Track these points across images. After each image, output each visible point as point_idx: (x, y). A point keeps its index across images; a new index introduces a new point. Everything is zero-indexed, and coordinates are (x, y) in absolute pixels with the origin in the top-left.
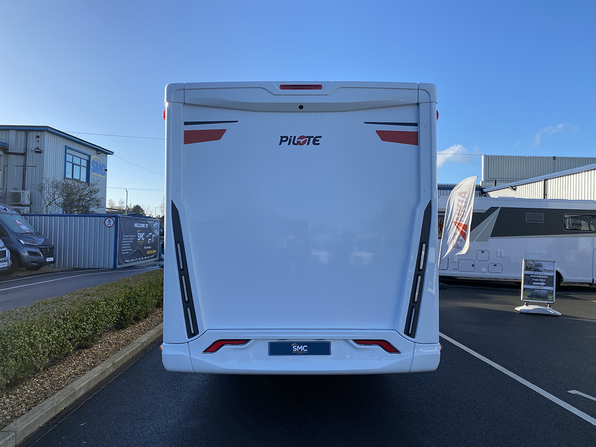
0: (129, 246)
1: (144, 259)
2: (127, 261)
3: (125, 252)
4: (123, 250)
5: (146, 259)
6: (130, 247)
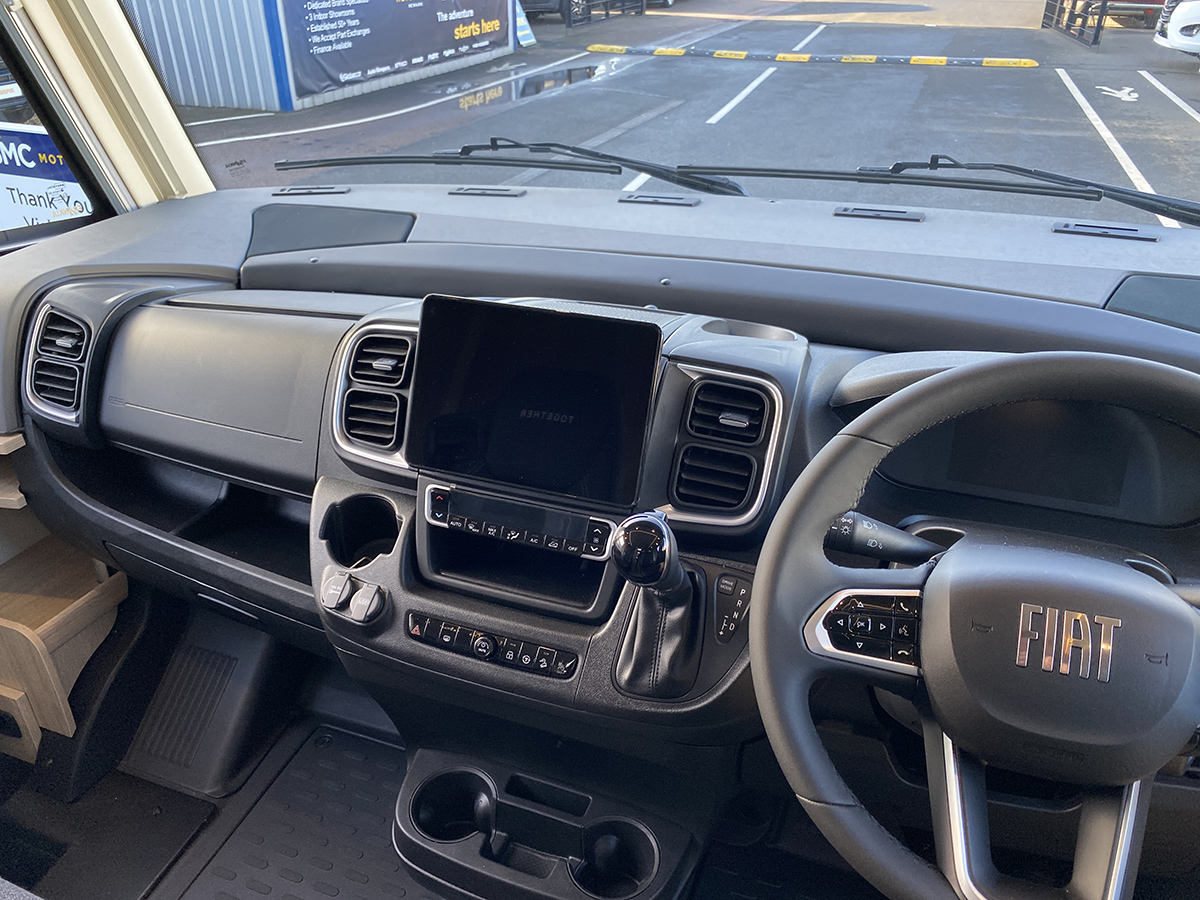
0: (352, 18)
1: (442, 59)
2: (344, 77)
3: (330, 43)
4: (316, 39)
5: (451, 57)
6: (356, 22)
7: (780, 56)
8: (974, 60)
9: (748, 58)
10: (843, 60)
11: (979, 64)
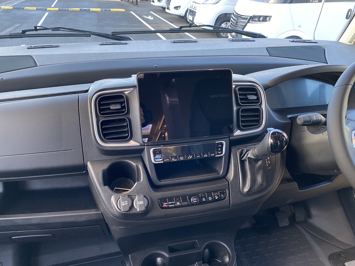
7: (48, 9)
8: (108, 9)
9: (37, 9)
10: (69, 10)
11: (110, 10)
